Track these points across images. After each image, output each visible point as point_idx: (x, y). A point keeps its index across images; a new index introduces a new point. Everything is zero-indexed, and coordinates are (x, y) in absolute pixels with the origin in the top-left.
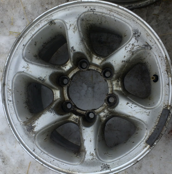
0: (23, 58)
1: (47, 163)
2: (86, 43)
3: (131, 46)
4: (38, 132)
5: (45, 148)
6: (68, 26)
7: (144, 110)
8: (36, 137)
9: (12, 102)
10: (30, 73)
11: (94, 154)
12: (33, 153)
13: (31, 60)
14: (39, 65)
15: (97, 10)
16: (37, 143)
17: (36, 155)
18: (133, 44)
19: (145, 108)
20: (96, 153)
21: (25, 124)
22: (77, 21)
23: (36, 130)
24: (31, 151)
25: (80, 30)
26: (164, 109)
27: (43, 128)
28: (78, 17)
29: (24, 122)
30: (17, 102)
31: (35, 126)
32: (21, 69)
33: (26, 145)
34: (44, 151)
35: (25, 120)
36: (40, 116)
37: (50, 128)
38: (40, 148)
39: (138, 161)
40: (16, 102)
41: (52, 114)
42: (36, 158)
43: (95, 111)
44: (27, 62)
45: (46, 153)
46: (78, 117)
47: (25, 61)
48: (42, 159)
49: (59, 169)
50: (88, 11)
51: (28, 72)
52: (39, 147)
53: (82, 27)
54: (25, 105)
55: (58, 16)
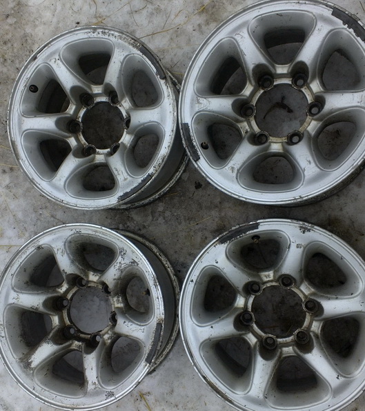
0: (13, 288)
1: (50, 401)
2: (77, 264)
3: (118, 265)
4: (35, 368)
5: (45, 385)
6: (55, 250)
7: (140, 327)
8: (35, 374)
9: (4, 338)
10: (21, 304)
11: (97, 383)
12: (34, 392)
13: (21, 289)
14: (30, 294)
15: (83, 232)
16: (36, 380)
17: (37, 394)
18: (120, 263)
19: (140, 325)
20: (98, 381)
21: (21, 360)
22: (65, 245)
23: (33, 365)
24: (31, 390)
25: (68, 252)
26: (157, 324)
27: (41, 363)
28: (64, 240)
29: (20, 359)
30: (11, 337)
31: (32, 362)
32: (11, 301)
33: (25, 385)
34: (45, 388)
35: (21, 356)
36: (36, 350)
37: (49, 361)
38: (41, 385)
39: (139, 383)
40: (9, 337)
41: (50, 345)
42: (37, 396)
43: (101, 333)
44: (17, 292)
45: (47, 389)
46: (81, 343)
47: (15, 291)
48: (43, 398)
49: (63, 405)
50: (74, 234)
51: (19, 303)
52: (39, 384)
53: (70, 249)
54: (20, 339)
55: (45, 240)
